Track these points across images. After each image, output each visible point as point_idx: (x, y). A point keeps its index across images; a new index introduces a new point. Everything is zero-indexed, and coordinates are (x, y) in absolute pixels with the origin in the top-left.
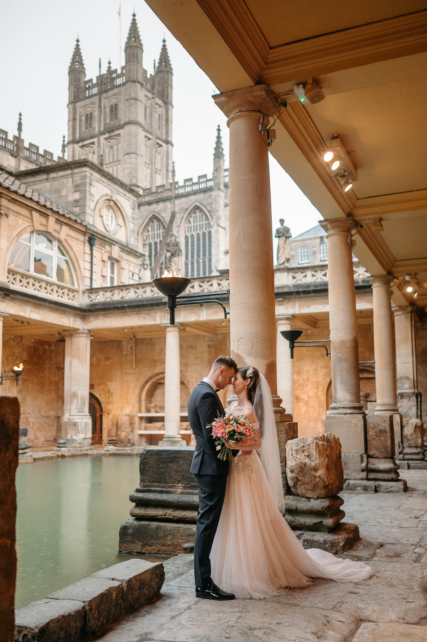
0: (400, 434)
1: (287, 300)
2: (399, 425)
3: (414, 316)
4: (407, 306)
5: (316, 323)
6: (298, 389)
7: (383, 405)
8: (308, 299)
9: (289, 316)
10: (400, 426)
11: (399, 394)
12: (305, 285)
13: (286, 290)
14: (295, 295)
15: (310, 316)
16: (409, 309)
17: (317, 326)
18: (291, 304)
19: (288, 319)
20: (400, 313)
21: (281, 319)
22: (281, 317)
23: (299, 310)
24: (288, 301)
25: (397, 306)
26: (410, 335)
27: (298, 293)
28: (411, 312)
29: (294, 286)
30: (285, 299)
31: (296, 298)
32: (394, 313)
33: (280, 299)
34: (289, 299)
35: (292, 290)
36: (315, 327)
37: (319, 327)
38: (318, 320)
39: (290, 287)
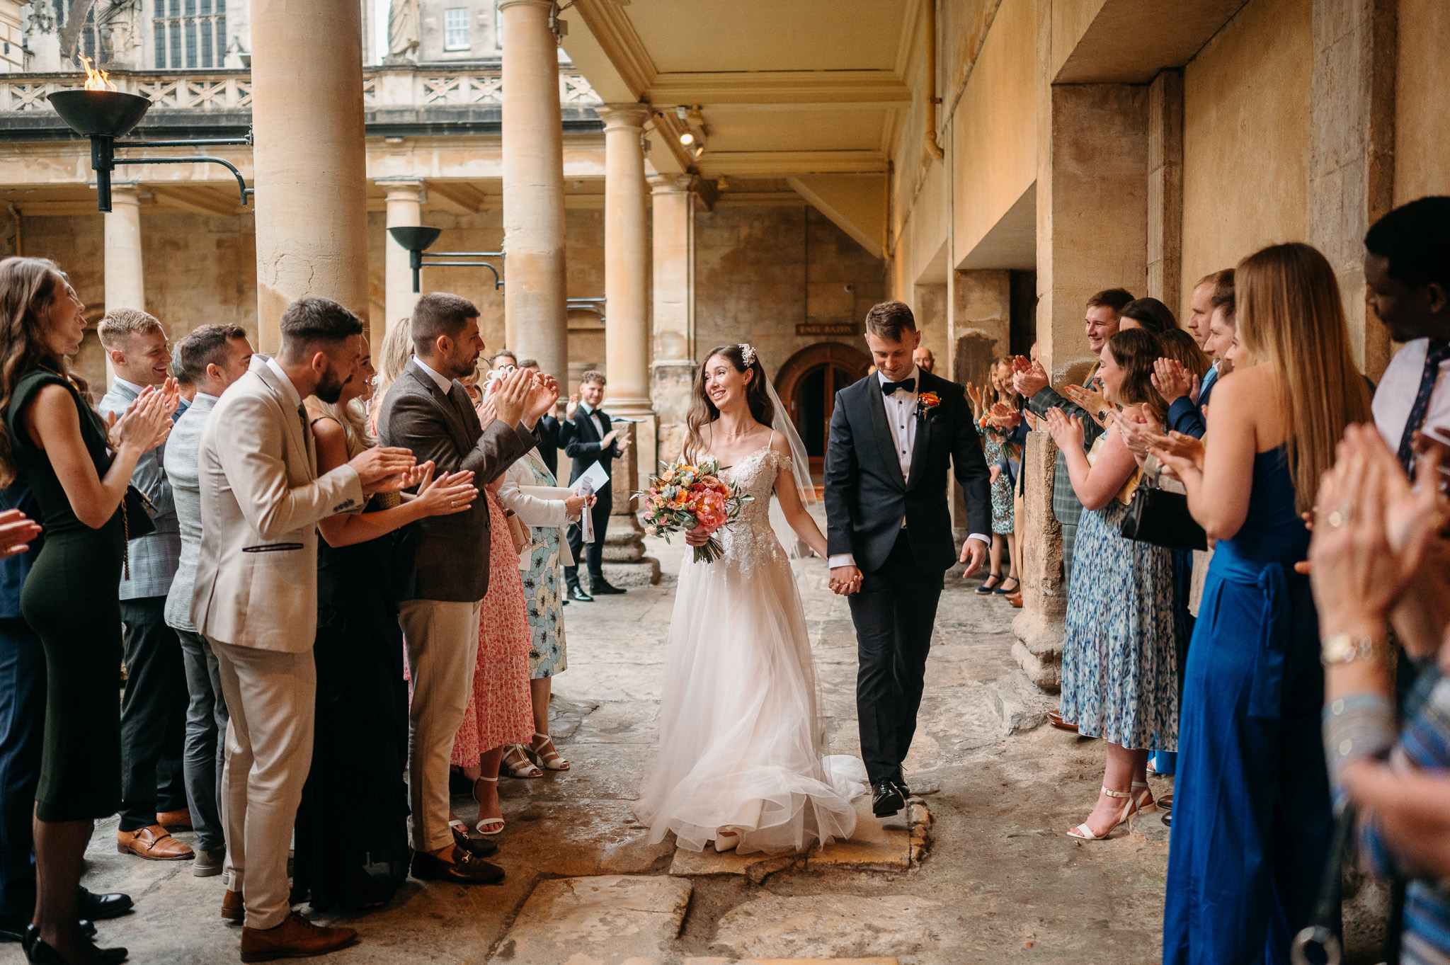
0: (654, 458)
1: (411, 144)
2: (651, 437)
3: (695, 197)
4: (681, 175)
5: (480, 201)
7: (622, 395)
8: (461, 144)
9: (417, 183)
10: (654, 441)
11: (658, 368)
12: (455, 110)
13: (409, 119)
14: (430, 134)
15: (468, 184)
16: (685, 182)
17: (483, 207)
18: (421, 153)
19: (412, 189)
20: (666, 189)
21: (396, 189)
22: (397, 184)
23: (440, 169)
24: (414, 147)
25: (660, 174)
26: (685, 242)
27: (438, 128)
28: (689, 188)
29: (429, 111)
30: (406, 140)
31: (432, 140)
32: (651, 190)
33: (396, 140)
34: (416, 141)
35: (424, 119)
36: (477, 210)
37: (486, 211)
38: (486, 195)
39: (418, 113)
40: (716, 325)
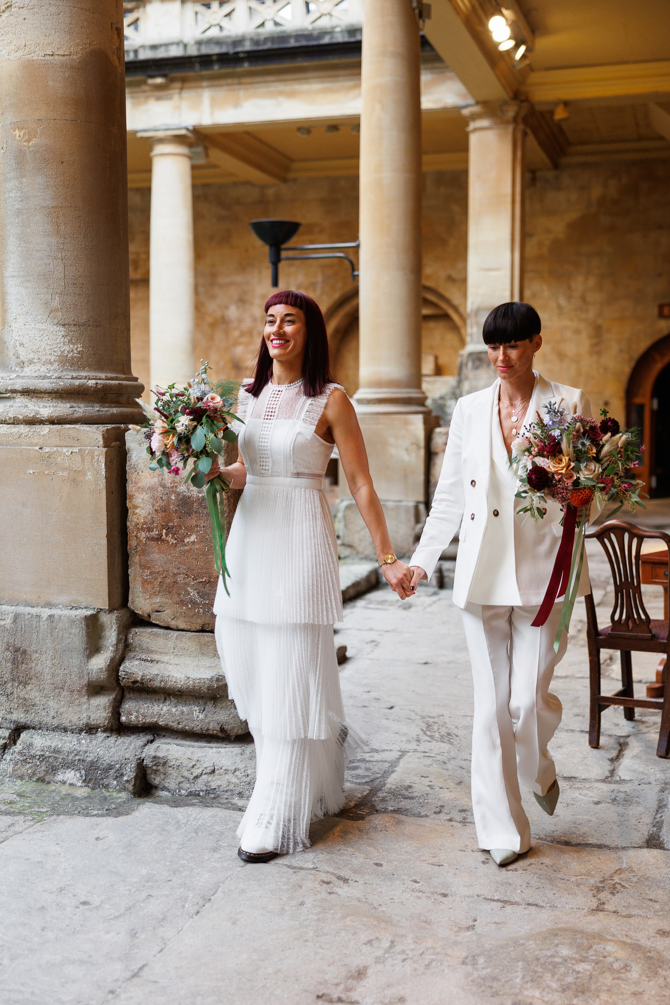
1: (178, 85)
3: (525, 134)
4: (505, 103)
5: (287, 169)
6: (240, 344)
8: (235, 81)
9: (183, 132)
11: (471, 354)
12: (229, 40)
13: (175, 52)
14: (198, 71)
16: (511, 113)
17: (291, 175)
18: (188, 94)
19: (179, 139)
20: (485, 123)
21: (161, 141)
22: (161, 134)
23: (212, 113)
24: (182, 89)
25: (478, 103)
26: (509, 190)
27: (205, 61)
28: (515, 120)
29: (199, 43)
30: (172, 80)
31: (202, 78)
32: (467, 125)
33: (159, 80)
34: (184, 80)
35: (193, 51)
36: (284, 180)
37: (295, 180)
38: (292, 160)
39: (185, 46)
40: (559, 307)
